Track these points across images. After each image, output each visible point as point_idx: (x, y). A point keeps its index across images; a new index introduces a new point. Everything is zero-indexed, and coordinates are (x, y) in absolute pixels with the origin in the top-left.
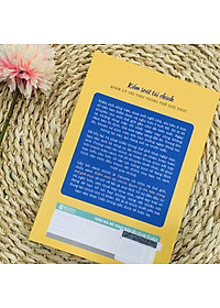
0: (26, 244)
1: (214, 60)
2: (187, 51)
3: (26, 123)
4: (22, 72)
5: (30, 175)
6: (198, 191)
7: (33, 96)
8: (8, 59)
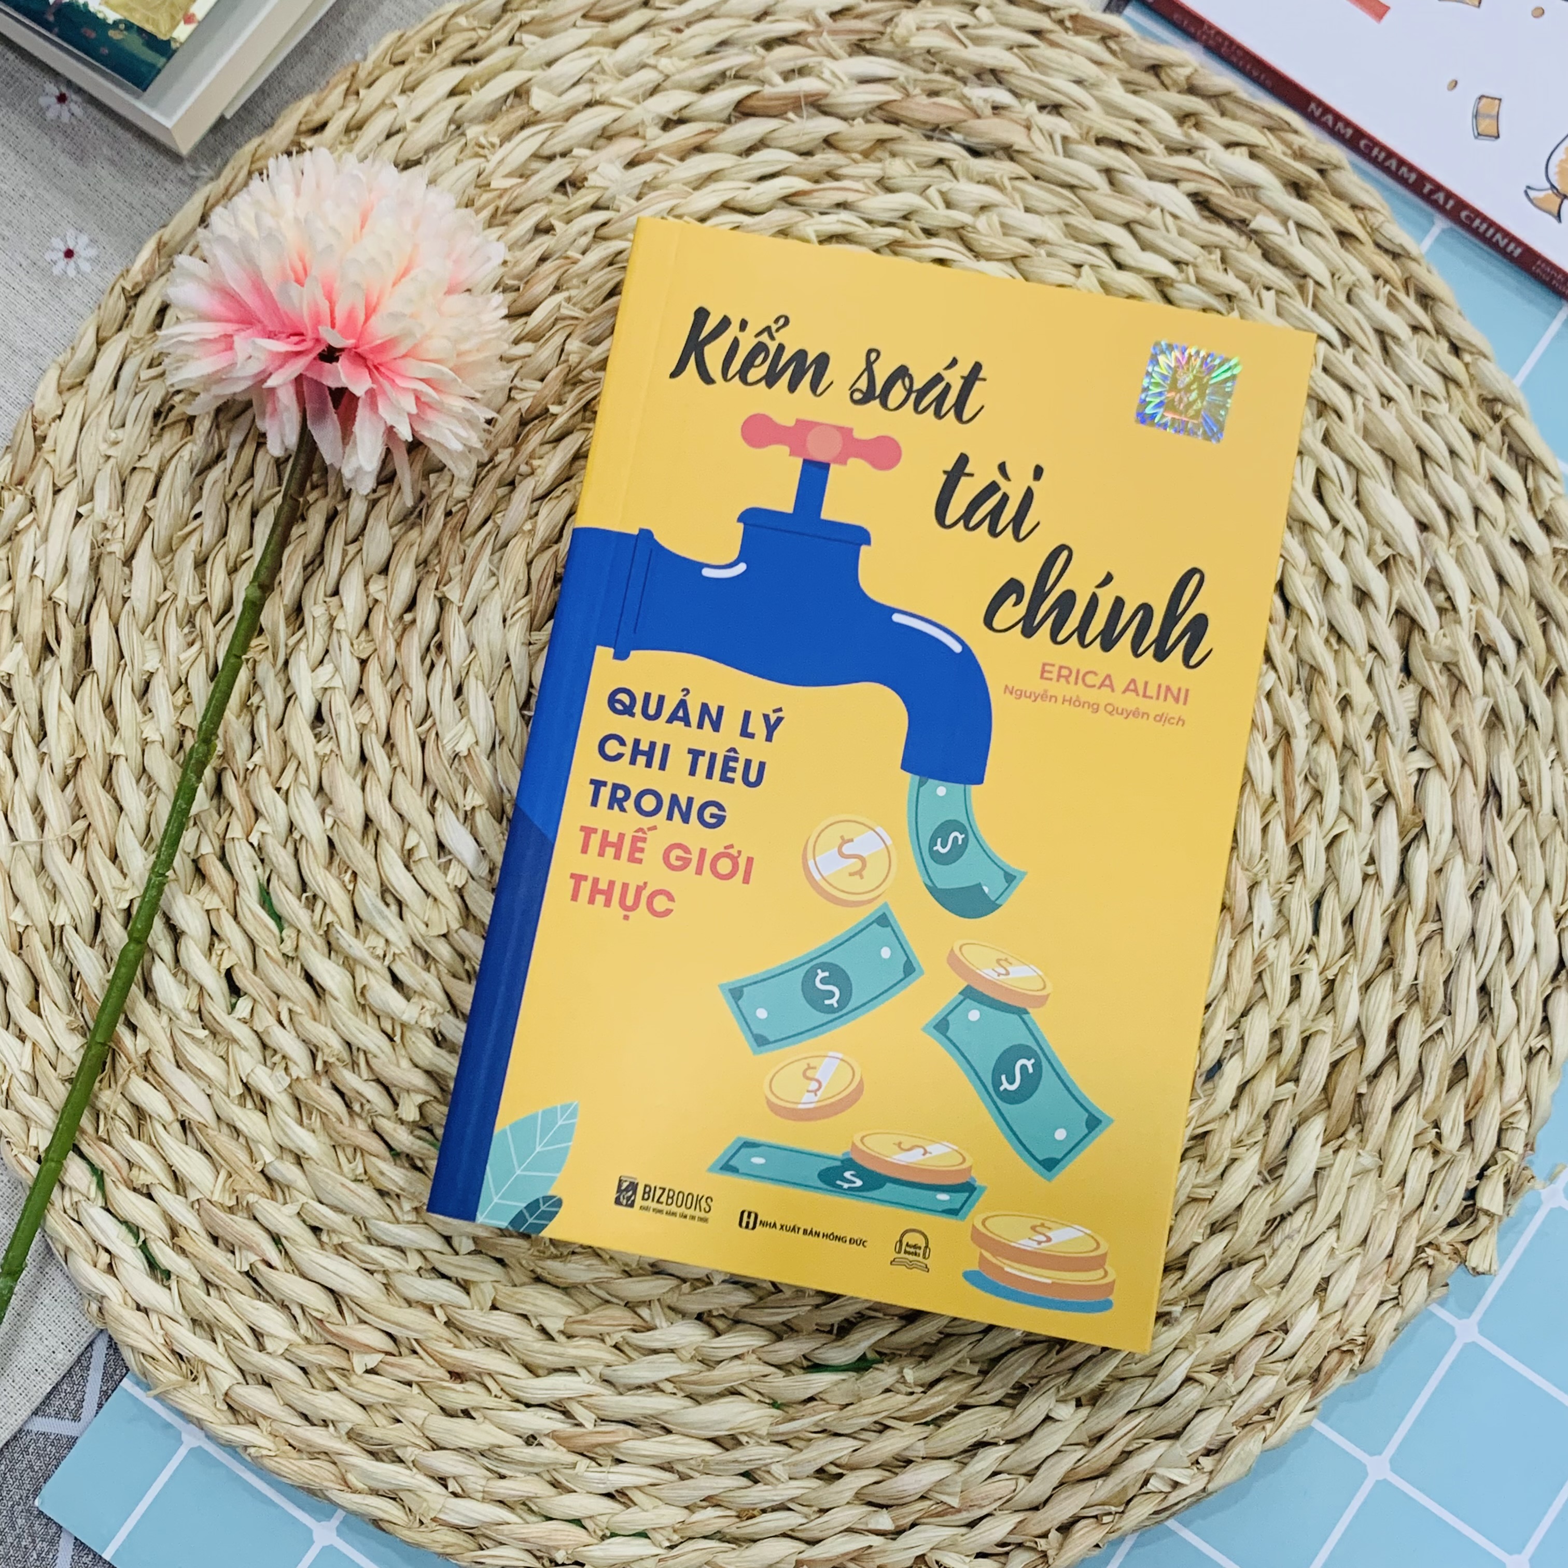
0: (341, 1250)
1: (1334, 297)
2: (1187, 250)
3: (350, 620)
4: (330, 355)
5: (368, 895)
6: (1243, 981)
7: (386, 478)
8: (259, 287)
